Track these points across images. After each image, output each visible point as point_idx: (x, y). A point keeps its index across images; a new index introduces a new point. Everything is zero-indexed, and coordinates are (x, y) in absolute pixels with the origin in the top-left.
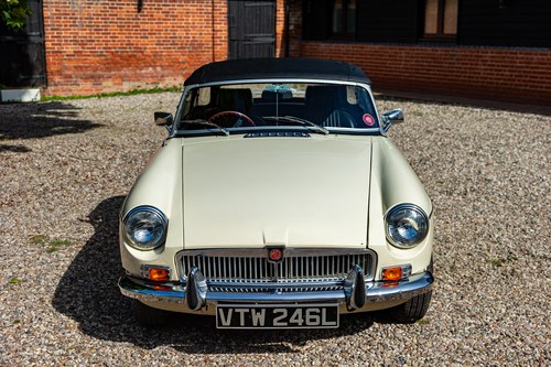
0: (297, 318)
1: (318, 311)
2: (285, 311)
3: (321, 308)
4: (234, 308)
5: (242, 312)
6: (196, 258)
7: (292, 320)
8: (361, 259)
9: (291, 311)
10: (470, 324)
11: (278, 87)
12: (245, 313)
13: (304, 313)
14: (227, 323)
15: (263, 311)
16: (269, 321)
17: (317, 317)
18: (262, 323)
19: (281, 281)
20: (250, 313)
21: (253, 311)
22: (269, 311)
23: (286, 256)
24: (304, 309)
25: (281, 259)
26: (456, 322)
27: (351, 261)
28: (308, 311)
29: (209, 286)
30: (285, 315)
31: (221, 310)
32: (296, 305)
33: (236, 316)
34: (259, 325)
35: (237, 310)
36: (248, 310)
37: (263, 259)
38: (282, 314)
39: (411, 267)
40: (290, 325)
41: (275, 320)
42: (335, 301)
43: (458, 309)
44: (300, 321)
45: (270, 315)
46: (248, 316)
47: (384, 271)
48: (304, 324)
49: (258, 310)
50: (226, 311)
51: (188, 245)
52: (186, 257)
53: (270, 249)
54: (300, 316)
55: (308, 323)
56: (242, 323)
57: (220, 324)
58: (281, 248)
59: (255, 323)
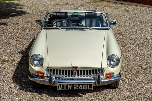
0: (81, 87)
1: (87, 85)
2: (77, 85)
3: (88, 85)
4: (63, 84)
5: (65, 85)
6: (52, 70)
7: (79, 88)
8: (100, 71)
9: (79, 85)
10: (133, 89)
11: (76, 14)
12: (66, 86)
13: (83, 86)
14: (60, 88)
15: (71, 85)
16: (73, 88)
17: (87, 87)
18: (71, 89)
19: (77, 77)
20: (67, 86)
21: (68, 85)
22: (73, 85)
23: (78, 70)
24: (83, 85)
25: (76, 70)
26: (129, 88)
27: (97, 71)
28: (84, 85)
29: (55, 78)
30: (77, 86)
31: (59, 85)
32: (81, 84)
33: (63, 87)
34: (70, 89)
35: (63, 85)
36: (67, 85)
37: (71, 70)
38: (76, 86)
39: (114, 73)
40: (79, 89)
41: (74, 88)
42: (92, 82)
43: (130, 84)
44: (82, 88)
45: (73, 86)
46: (67, 87)
47: (106, 74)
48: (83, 89)
49: (70, 85)
50: (60, 85)
51: (50, 66)
52: (49, 69)
53: (73, 68)
54: (82, 87)
55: (84, 89)
56: (65, 89)
57: (59, 89)
58: (77, 67)
59: (69, 89)
